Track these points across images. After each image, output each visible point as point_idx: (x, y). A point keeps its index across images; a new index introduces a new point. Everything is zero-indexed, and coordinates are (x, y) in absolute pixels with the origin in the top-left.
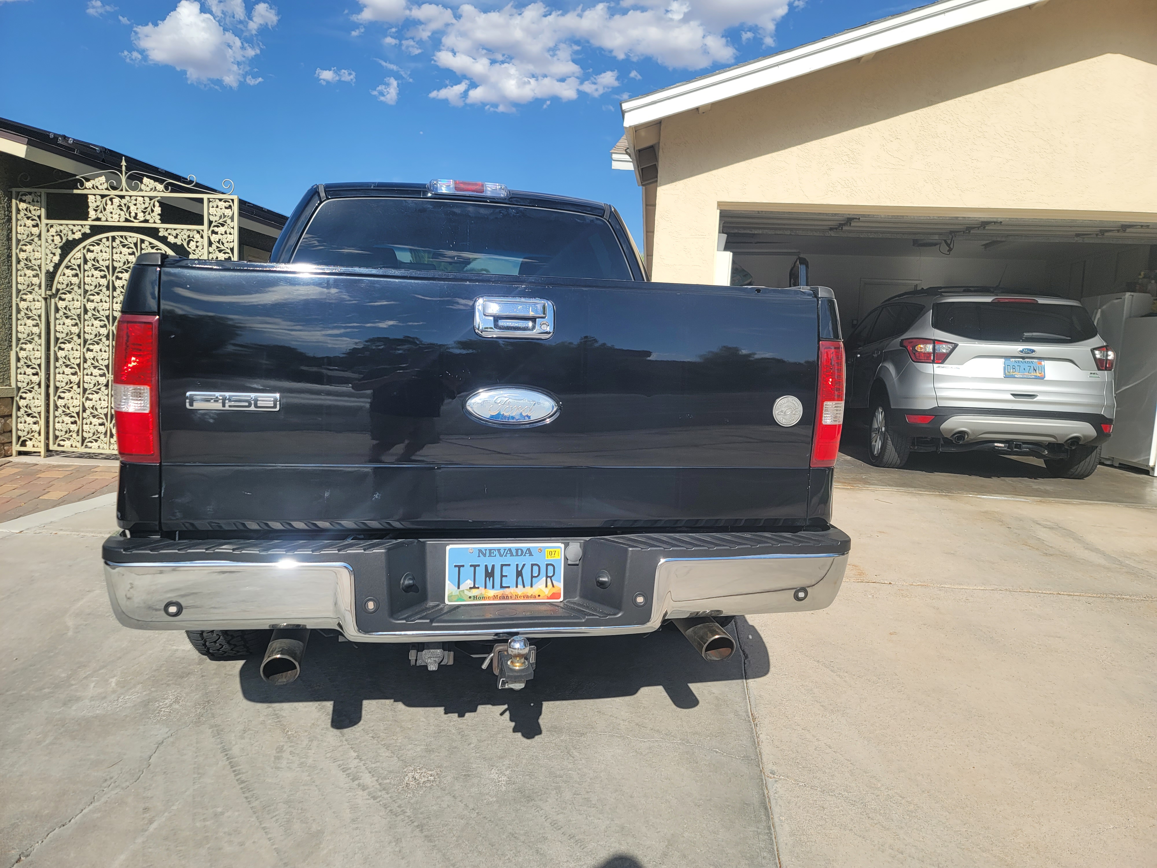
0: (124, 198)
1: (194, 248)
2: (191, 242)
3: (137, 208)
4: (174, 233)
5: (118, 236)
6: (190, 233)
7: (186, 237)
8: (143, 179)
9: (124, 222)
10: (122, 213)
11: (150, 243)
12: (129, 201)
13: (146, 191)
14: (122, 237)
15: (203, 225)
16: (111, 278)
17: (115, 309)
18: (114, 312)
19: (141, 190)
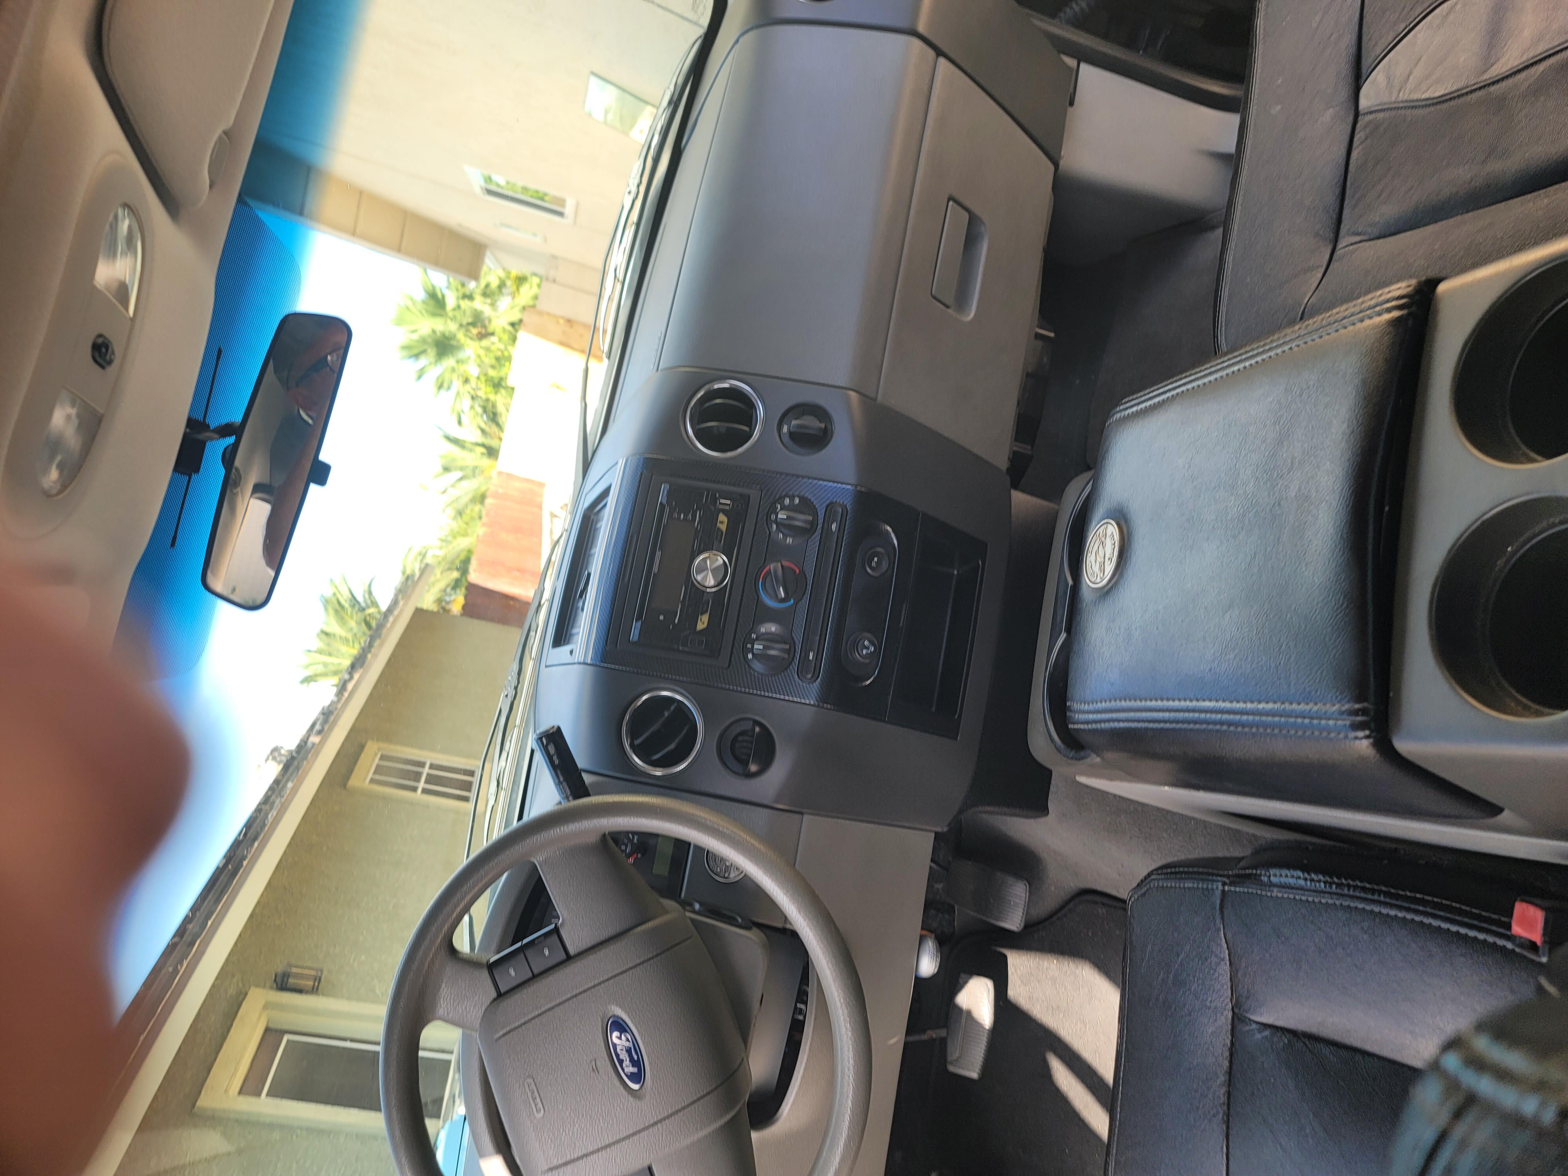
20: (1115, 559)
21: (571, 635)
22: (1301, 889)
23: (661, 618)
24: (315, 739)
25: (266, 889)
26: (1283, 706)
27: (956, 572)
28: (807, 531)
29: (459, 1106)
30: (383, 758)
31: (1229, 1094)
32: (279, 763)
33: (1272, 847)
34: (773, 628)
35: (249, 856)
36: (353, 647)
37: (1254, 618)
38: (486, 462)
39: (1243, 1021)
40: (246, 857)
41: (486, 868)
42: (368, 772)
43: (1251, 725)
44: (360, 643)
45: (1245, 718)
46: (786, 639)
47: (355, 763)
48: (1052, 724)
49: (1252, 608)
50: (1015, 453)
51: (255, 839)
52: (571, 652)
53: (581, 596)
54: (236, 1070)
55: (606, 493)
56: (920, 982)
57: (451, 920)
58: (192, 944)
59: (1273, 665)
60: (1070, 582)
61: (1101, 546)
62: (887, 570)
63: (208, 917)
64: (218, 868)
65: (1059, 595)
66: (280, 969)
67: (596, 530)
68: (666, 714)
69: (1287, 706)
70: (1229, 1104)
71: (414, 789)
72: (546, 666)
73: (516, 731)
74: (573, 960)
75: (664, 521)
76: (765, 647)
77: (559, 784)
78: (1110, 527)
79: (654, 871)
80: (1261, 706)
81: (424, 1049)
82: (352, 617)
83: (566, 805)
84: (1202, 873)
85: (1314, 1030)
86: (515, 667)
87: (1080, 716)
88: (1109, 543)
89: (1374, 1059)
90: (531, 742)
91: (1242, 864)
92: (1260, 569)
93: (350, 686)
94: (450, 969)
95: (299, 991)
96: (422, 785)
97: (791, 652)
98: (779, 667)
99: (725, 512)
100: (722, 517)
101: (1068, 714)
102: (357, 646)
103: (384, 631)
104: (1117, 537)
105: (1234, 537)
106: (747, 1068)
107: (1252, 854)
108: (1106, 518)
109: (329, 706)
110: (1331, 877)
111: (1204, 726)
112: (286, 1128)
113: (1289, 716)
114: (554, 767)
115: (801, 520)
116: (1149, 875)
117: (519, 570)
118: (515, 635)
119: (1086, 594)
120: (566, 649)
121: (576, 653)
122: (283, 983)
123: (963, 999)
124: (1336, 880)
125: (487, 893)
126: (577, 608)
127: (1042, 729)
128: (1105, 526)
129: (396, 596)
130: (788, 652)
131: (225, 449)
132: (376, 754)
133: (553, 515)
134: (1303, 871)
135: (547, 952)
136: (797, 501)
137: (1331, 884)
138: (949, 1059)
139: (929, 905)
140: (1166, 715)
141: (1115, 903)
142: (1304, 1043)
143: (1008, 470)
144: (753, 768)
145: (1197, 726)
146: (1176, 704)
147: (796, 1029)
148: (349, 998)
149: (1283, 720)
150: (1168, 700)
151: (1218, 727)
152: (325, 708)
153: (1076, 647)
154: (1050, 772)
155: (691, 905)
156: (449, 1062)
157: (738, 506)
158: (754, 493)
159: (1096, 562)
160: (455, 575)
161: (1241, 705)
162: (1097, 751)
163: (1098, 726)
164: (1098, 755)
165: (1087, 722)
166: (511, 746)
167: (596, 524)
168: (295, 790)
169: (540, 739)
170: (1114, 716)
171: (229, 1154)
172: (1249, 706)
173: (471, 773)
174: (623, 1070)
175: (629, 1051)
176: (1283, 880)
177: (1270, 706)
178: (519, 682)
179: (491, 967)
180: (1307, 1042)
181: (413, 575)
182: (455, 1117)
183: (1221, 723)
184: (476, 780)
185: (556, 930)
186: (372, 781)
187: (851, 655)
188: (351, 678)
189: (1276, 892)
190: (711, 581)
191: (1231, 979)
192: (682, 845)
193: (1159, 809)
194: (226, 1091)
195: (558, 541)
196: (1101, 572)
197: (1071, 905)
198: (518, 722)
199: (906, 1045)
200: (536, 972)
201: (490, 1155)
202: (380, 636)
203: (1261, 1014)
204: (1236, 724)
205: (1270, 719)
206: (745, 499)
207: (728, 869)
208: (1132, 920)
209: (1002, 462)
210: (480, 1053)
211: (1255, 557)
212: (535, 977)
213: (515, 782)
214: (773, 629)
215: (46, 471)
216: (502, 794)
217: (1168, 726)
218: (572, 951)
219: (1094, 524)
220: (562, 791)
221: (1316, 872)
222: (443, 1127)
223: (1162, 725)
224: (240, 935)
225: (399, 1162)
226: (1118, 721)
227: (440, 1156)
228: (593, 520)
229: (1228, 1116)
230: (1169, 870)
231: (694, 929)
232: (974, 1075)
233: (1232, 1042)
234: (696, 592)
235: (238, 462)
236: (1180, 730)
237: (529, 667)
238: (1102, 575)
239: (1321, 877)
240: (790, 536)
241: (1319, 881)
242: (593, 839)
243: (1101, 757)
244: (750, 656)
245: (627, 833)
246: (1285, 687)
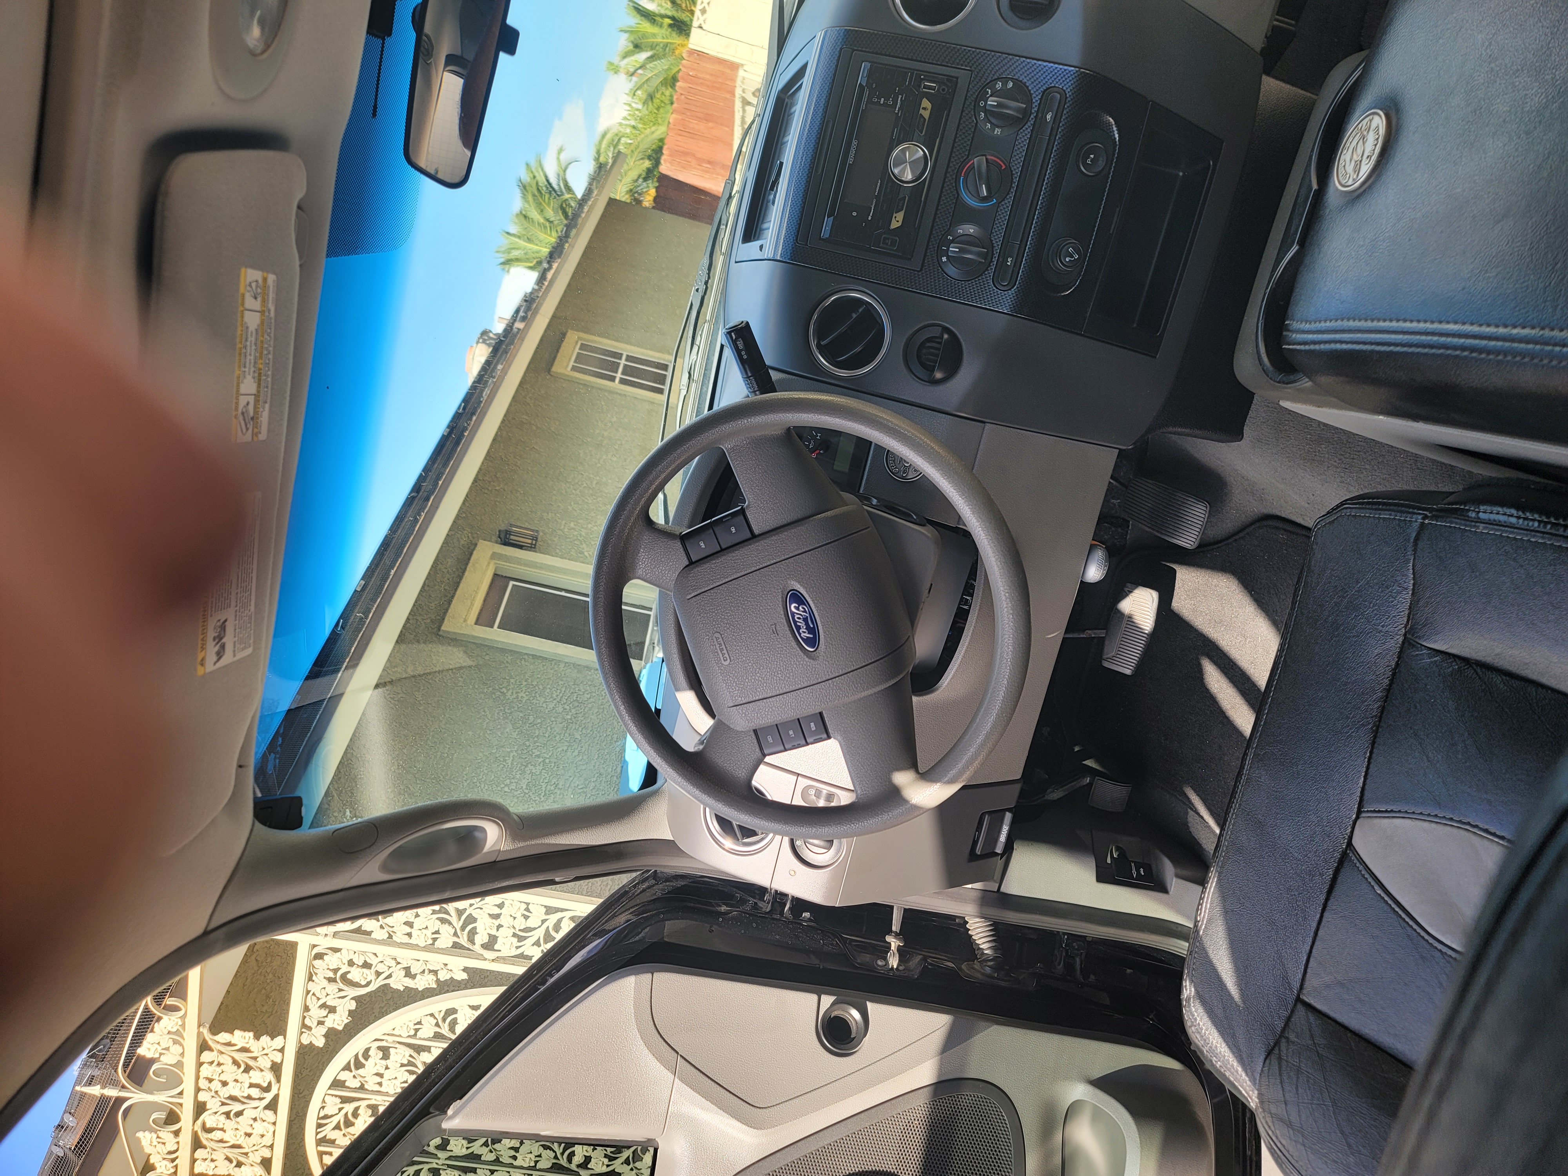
0: (204, 1103)
1: (370, 975)
2: (349, 976)
3: (236, 1081)
4: (316, 1013)
5: (317, 1133)
6: (321, 976)
7: (332, 988)
8: (141, 1058)
9: (276, 1113)
10: (249, 1114)
11: (347, 1068)
12: (213, 1094)
13: (182, 1054)
14: (319, 1126)
15: (296, 944)
16: (440, 1162)
17: (532, 1164)
18: (539, 1166)
19: (180, 1065)
20: (1374, 158)
21: (762, 230)
22: (1512, 526)
23: (854, 214)
24: (519, 325)
25: (485, 458)
26: (1541, 332)
27: (1181, 174)
28: (1016, 122)
29: (659, 651)
30: (583, 347)
31: (1383, 709)
32: (489, 345)
33: (1489, 483)
34: (970, 229)
35: (470, 428)
36: (551, 236)
37: (1530, 231)
38: (676, 39)
39: (1414, 646)
40: (467, 429)
41: (679, 451)
42: (570, 359)
43: (1497, 352)
44: (557, 231)
45: (1493, 343)
46: (984, 242)
47: (558, 351)
48: (1263, 345)
49: (1531, 218)
50: (1274, 28)
51: (473, 414)
52: (761, 247)
53: (772, 189)
54: (472, 605)
55: (800, 73)
56: (1085, 586)
57: (648, 495)
58: (427, 499)
59: (1541, 285)
60: (1315, 186)
61: (1361, 141)
62: (1103, 169)
63: (438, 478)
64: (443, 435)
65: (1298, 201)
66: (503, 527)
67: (791, 115)
68: (854, 316)
69: (1547, 333)
70: (1381, 717)
71: (612, 379)
72: (736, 262)
73: (706, 325)
74: (757, 539)
75: (863, 106)
76: (962, 250)
77: (747, 378)
78: (1376, 118)
79: (835, 467)
80: (1515, 331)
81: (627, 604)
82: (549, 204)
83: (753, 398)
84: (1402, 505)
85: (1489, 660)
86: (706, 261)
87: (1298, 336)
88: (1371, 138)
89: (1547, 691)
90: (721, 338)
91: (1450, 499)
92: (1552, 171)
93: (549, 275)
94: (647, 537)
95: (520, 547)
96: (619, 375)
97: (988, 256)
98: (974, 271)
99: (929, 97)
100: (926, 103)
101: (1284, 333)
102: (554, 234)
103: (580, 221)
104: (1382, 131)
105: (1527, 133)
106: (913, 645)
107: (1464, 489)
108: (1374, 108)
109: (531, 293)
110: (1548, 518)
111: (1441, 351)
112: (517, 654)
113: (1546, 344)
114: (743, 363)
115: (1014, 106)
116: (1342, 504)
117: (709, 162)
118: (705, 231)
119: (1332, 198)
120: (756, 244)
121: (766, 249)
122: (506, 539)
123: (1127, 605)
124: (1553, 520)
125: (680, 475)
126: (768, 202)
127: (1251, 349)
128: (1371, 117)
129: (590, 184)
130: (985, 256)
131: (415, 9)
132: (577, 342)
133: (745, 102)
134: (1518, 509)
135: (733, 530)
136: (1010, 84)
137: (1546, 523)
138: (1105, 657)
139: (1102, 519)
140: (1400, 337)
141: (1298, 531)
142: (1475, 670)
143: (1263, 49)
144: (938, 375)
145: (1434, 351)
146: (1414, 325)
147: (960, 618)
148: (562, 557)
149: (1538, 347)
150: (1405, 321)
151: (1458, 352)
152: (527, 295)
153: (1307, 260)
154: (1251, 395)
155: (869, 500)
156: (649, 616)
157: (943, 90)
158: (963, 76)
159: (1351, 161)
160: (647, 164)
161: (1491, 330)
162: (1310, 374)
163: (1317, 347)
164: (1310, 379)
165: (1305, 343)
166: (702, 340)
167: (791, 108)
168: (505, 372)
169: (729, 333)
170: (1338, 336)
171: (470, 667)
172: (1501, 330)
173: (665, 367)
174: (800, 634)
175: (805, 620)
176: (1493, 517)
177: (1527, 331)
178: (709, 278)
179: (683, 538)
180: (1479, 671)
181: (606, 164)
182: (655, 659)
183: (1463, 348)
184: (669, 374)
185: (743, 511)
186: (574, 369)
187: (1053, 262)
188: (550, 268)
189: (1481, 528)
190: (908, 176)
191: (1410, 608)
192: (863, 444)
193: (1365, 439)
194: (465, 621)
195: (750, 127)
196: (1355, 172)
197: (1251, 529)
198: (708, 318)
199: (1064, 640)
200: (723, 547)
201: (684, 690)
202: (575, 226)
203: (1435, 642)
204: (1480, 350)
205: (1522, 346)
206: (953, 81)
207: (906, 469)
208: (1314, 547)
209: (1256, 39)
210: (675, 610)
211: (1549, 157)
212: (722, 551)
213: (706, 376)
214: (972, 231)
215: (249, 28)
216: (693, 386)
217: (1398, 349)
218: (756, 532)
219: (1357, 113)
220: (749, 385)
221: (1532, 511)
222: (644, 668)
223: (1392, 348)
224: (467, 496)
225: (608, 687)
226: (1341, 342)
227: (643, 686)
228: (787, 103)
229: (1378, 727)
230: (1364, 501)
231: (871, 523)
232: (1128, 672)
233: (1397, 663)
234: (893, 185)
235: (428, 28)
236: (1413, 353)
237: (719, 261)
238: (1355, 177)
239: (1536, 516)
240: (998, 127)
241: (1534, 520)
242: (778, 431)
243: (1312, 381)
244: (944, 259)
245: (812, 428)
246: (1550, 310)
